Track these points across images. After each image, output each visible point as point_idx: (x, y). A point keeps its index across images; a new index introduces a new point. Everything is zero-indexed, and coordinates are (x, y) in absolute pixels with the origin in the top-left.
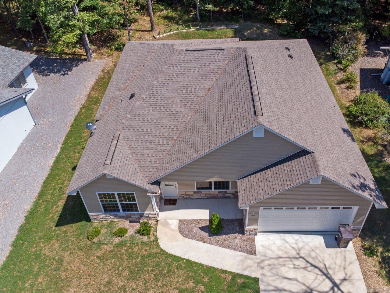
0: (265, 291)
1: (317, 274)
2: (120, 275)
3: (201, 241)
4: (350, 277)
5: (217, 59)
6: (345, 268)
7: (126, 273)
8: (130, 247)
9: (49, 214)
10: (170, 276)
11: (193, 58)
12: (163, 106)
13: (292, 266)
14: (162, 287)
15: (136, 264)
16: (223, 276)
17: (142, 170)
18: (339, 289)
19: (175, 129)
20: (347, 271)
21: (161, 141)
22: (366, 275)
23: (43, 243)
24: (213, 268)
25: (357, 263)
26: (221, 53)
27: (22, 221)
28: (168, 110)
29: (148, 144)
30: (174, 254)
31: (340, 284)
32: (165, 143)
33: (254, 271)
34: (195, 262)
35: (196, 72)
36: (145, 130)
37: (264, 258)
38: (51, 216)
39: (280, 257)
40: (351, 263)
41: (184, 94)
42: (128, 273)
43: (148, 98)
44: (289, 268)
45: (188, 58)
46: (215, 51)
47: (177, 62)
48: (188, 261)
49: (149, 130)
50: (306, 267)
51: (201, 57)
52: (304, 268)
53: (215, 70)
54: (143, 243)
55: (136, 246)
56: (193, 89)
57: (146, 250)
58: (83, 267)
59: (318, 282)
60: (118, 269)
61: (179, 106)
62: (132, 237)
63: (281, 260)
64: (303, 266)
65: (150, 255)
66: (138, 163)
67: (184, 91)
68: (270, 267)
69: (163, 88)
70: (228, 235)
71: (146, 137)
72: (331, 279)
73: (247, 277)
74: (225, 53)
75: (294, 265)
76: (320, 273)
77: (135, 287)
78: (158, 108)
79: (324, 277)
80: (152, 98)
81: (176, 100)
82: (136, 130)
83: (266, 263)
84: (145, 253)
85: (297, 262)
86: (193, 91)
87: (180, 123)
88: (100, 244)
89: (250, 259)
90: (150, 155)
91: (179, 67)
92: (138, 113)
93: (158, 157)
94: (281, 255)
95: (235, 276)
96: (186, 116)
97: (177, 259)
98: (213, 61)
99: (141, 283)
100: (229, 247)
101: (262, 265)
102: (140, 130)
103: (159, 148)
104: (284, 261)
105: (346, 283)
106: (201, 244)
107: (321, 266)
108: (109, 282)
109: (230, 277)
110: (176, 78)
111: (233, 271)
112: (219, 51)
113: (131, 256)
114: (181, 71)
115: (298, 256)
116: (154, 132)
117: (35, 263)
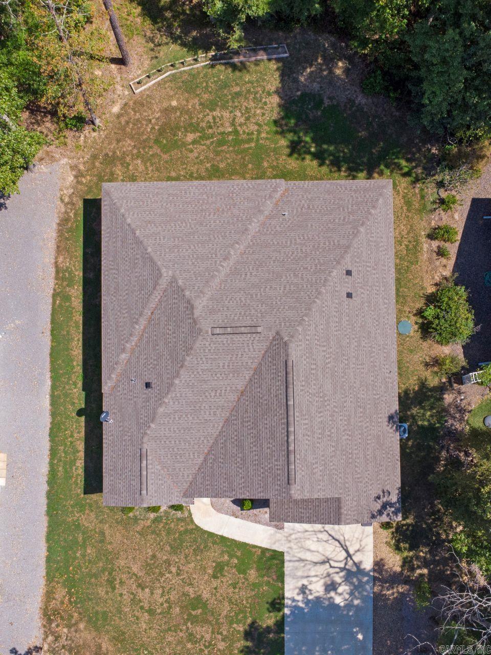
0: (290, 561)
1: (336, 546)
2: (162, 549)
3: (233, 515)
4: (364, 548)
5: (251, 347)
6: (361, 541)
7: (168, 548)
8: (167, 524)
9: (71, 477)
10: (207, 551)
11: (221, 346)
12: (190, 414)
13: (316, 539)
14: (201, 560)
15: (175, 539)
16: (254, 550)
17: (175, 485)
18: (351, 559)
19: (205, 441)
20: (362, 543)
21: (191, 454)
22: (376, 547)
23: (78, 512)
24: (245, 543)
25: (372, 537)
26: (257, 338)
27: (45, 487)
28: (196, 418)
29: (178, 457)
30: (209, 530)
31: (354, 554)
32: (196, 457)
33: (282, 545)
34: (228, 538)
35: (226, 367)
36: (173, 442)
37: (292, 532)
38: (74, 480)
39: (307, 531)
40: (367, 536)
41: (213, 397)
42: (169, 549)
43: (171, 403)
44: (313, 541)
45: (215, 346)
46: (249, 335)
47: (202, 351)
48: (222, 537)
49: (177, 442)
50: (328, 540)
51: (231, 345)
52: (325, 541)
53: (249, 364)
54: (178, 519)
55: (171, 522)
56: (223, 391)
57: (182, 526)
58: (125, 541)
59: (335, 553)
60: (159, 544)
61: (208, 413)
62: (166, 512)
63: (308, 533)
64: (325, 540)
65: (186, 531)
66: (171, 477)
67: (213, 394)
68: (297, 541)
69: (187, 390)
70: (258, 510)
71: (175, 450)
72: (347, 551)
73: (275, 551)
74: (261, 339)
75: (318, 538)
76: (338, 544)
77: (177, 560)
78: (184, 416)
79: (341, 549)
80: (176, 403)
81: (204, 405)
82: (163, 443)
83: (293, 537)
84: (182, 529)
85: (320, 536)
86: (223, 394)
87: (210, 434)
88: (136, 519)
89: (279, 533)
90: (182, 470)
91: (204, 359)
92: (162, 422)
93: (191, 472)
94: (307, 529)
95: (264, 550)
96: (216, 426)
97: (211, 535)
98: (246, 350)
99: (182, 557)
100: (259, 522)
101: (289, 538)
102: (167, 442)
103: (190, 462)
104: (309, 535)
105: (358, 554)
106: (233, 519)
107: (341, 538)
108: (154, 556)
109: (260, 550)
110: (202, 375)
111: (263, 546)
112: (254, 335)
113: (169, 532)
114: (207, 365)
115: (322, 530)
116: (183, 444)
117: (78, 534)
